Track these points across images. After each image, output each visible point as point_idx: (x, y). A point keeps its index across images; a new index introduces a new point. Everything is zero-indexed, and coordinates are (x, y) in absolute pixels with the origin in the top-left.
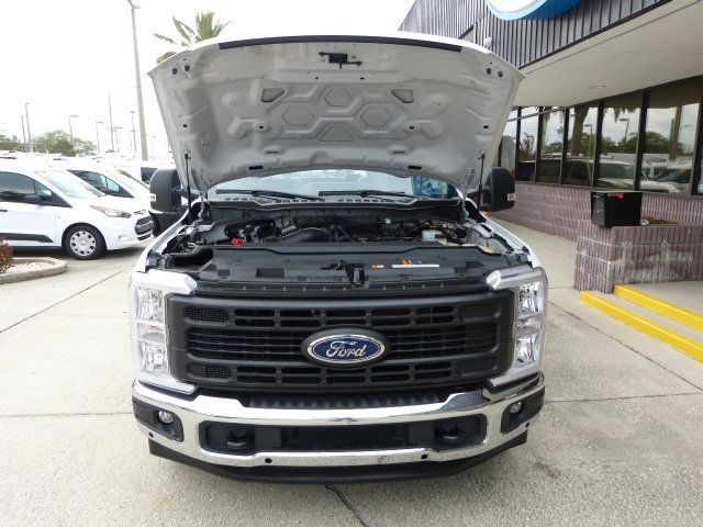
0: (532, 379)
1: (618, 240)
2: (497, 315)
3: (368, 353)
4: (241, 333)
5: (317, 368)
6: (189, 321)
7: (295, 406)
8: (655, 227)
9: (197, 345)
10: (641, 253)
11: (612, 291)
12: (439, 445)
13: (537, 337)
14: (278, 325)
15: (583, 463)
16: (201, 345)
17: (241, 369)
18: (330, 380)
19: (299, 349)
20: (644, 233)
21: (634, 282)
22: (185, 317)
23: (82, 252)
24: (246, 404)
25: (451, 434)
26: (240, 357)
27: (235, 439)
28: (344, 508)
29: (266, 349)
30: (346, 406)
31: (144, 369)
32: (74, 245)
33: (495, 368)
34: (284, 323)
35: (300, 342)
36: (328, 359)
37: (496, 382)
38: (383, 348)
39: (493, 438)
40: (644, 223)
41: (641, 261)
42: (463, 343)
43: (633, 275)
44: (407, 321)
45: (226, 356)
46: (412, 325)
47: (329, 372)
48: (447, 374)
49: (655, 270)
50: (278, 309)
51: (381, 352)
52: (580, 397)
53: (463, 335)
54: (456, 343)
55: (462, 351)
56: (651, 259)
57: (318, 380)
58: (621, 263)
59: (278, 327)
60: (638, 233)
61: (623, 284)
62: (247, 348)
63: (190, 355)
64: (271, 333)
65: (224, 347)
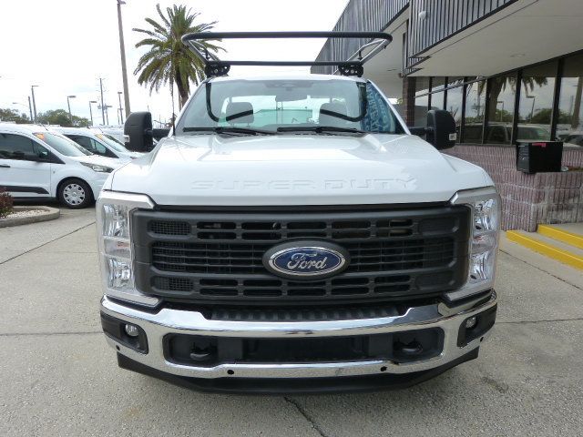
0: (485, 295)
1: (541, 185)
2: (455, 229)
3: (329, 265)
4: (203, 246)
5: (277, 280)
6: (152, 235)
7: (257, 318)
8: (574, 173)
9: (162, 259)
10: (562, 196)
11: (536, 230)
12: (398, 357)
13: (489, 255)
14: (239, 238)
15: (528, 379)
16: (165, 259)
17: (203, 281)
18: (291, 292)
19: (260, 262)
20: (564, 179)
21: (555, 222)
22: (149, 230)
23: (74, 202)
24: (208, 316)
25: (409, 346)
26: (203, 270)
27: (198, 351)
28: (304, 420)
29: (228, 262)
30: (306, 318)
31: (112, 285)
32: (67, 196)
33: (452, 283)
34: (245, 236)
35: (261, 255)
36: (289, 271)
37: (453, 296)
38: (343, 261)
39: (450, 351)
40: (564, 169)
41: (561, 204)
42: (421, 257)
43: (554, 215)
44: (367, 234)
45: (188, 269)
46: (372, 238)
47: (290, 284)
48: (407, 287)
49: (574, 211)
50: (239, 221)
51: (341, 265)
52: (517, 320)
53: (421, 249)
54: (415, 257)
55: (420, 265)
56: (571, 201)
57: (279, 292)
58: (543, 205)
59: (239, 240)
60: (559, 179)
61: (546, 223)
62: (210, 261)
63: (154, 269)
64: (233, 246)
65: (187, 261)
